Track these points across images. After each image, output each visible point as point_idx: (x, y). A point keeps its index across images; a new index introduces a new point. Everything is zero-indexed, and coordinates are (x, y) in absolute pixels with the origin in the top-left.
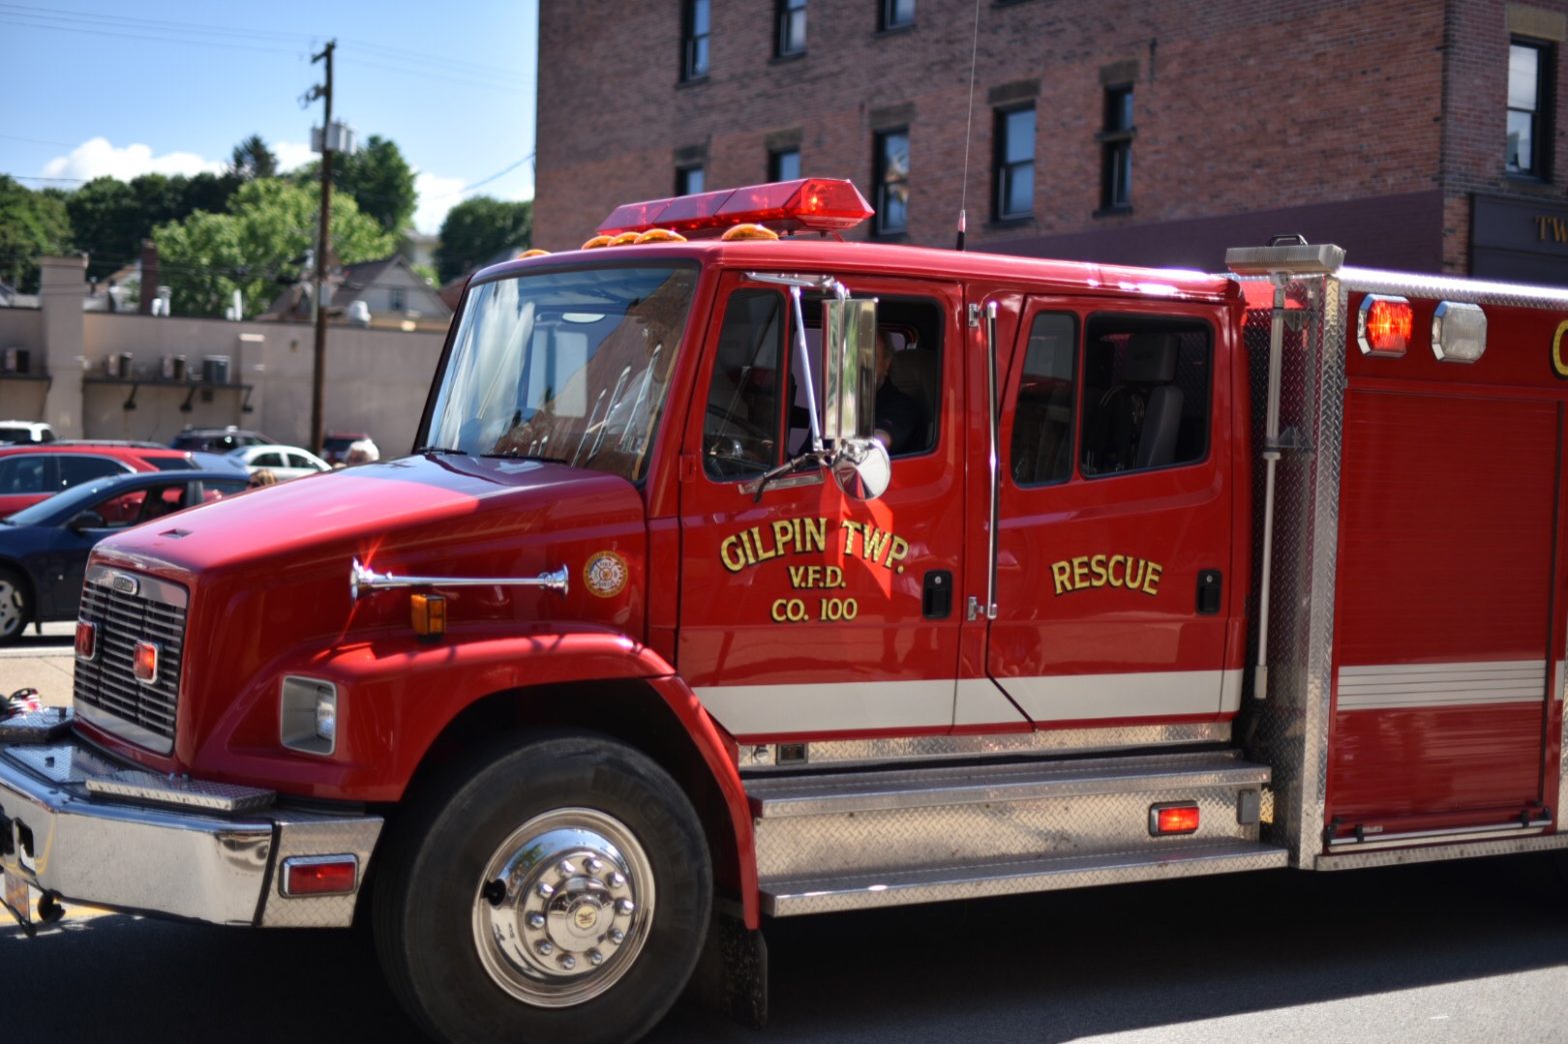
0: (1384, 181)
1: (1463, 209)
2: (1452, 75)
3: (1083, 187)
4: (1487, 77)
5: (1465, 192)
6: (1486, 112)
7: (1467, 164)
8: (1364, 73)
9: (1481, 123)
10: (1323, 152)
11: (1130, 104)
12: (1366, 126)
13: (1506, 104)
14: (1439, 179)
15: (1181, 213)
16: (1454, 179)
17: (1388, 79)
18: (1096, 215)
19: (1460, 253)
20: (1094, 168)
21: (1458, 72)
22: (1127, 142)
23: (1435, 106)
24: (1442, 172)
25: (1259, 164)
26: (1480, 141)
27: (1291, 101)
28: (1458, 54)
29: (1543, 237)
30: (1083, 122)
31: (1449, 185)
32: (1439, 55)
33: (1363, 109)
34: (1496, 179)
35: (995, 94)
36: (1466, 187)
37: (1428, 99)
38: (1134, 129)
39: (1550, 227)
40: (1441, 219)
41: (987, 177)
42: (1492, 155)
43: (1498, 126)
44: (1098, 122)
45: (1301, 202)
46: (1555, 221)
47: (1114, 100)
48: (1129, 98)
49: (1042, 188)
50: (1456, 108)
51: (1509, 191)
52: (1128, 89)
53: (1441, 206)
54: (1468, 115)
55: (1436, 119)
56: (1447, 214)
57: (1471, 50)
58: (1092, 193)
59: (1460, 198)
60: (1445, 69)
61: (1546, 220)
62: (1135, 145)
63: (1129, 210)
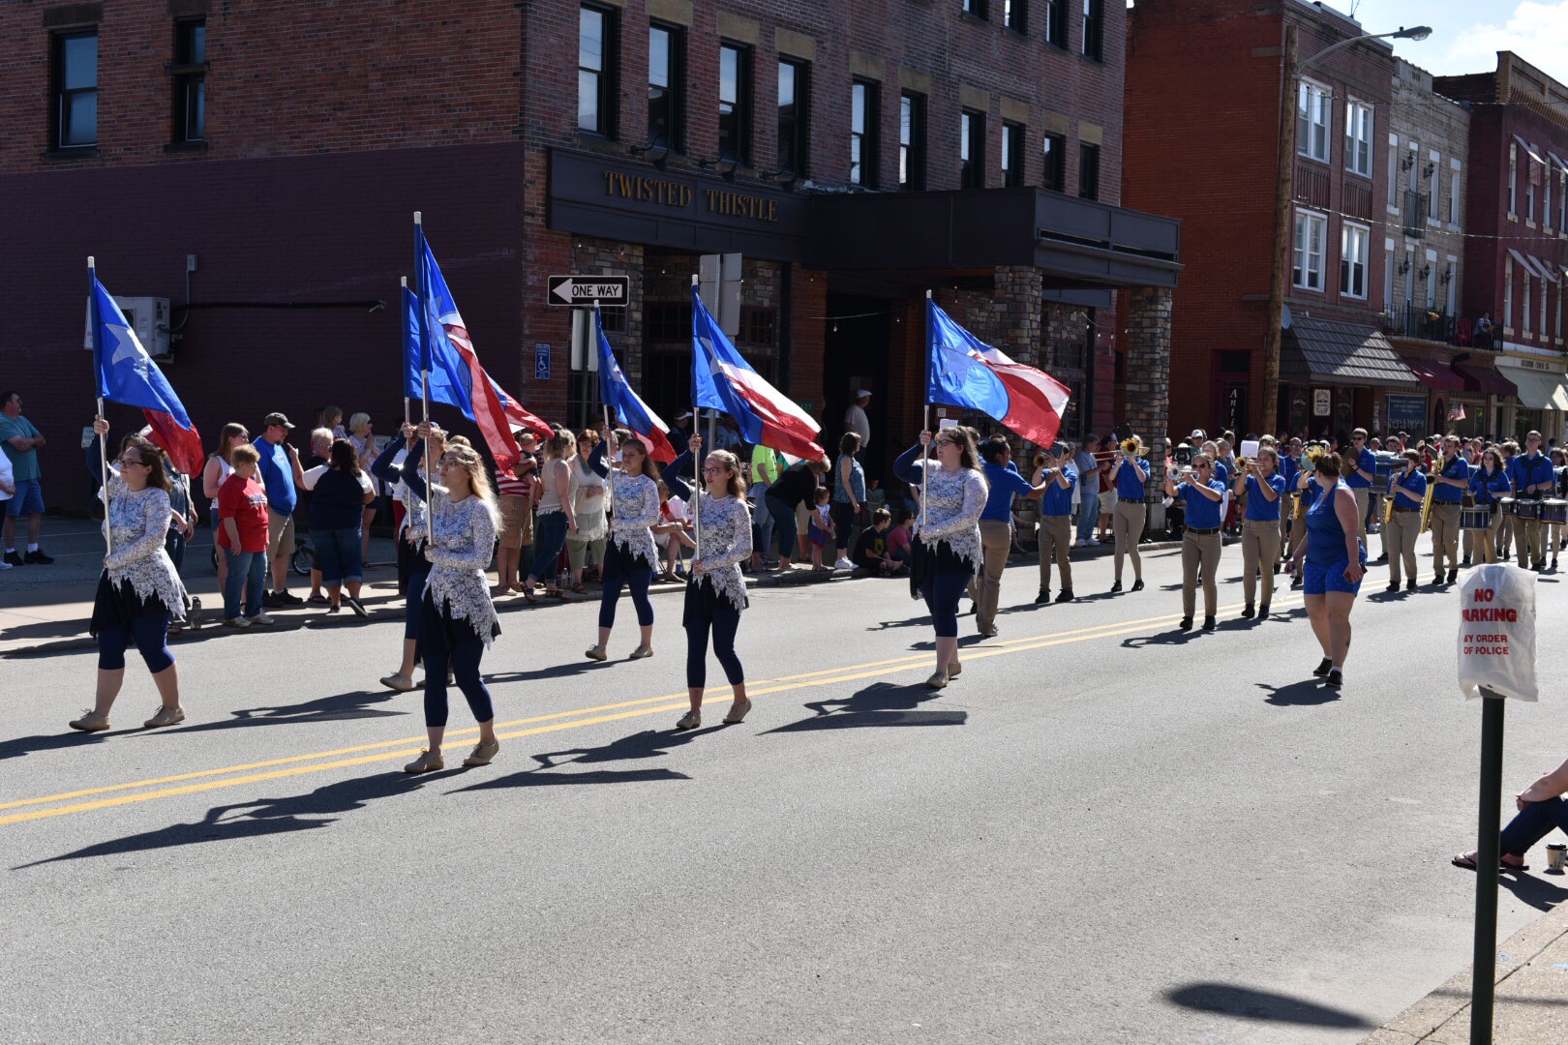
0: (468, 131)
1: (541, 162)
2: (530, 32)
3: (153, 119)
4: (560, 37)
5: (543, 146)
6: (561, 70)
7: (544, 118)
8: (444, 23)
9: (555, 81)
10: (405, 99)
11: (201, 37)
12: (448, 75)
13: (578, 64)
14: (520, 131)
15: (259, 152)
16: (533, 133)
17: (468, 31)
18: (166, 149)
19: (538, 204)
20: (165, 101)
21: (535, 30)
22: (200, 76)
23: (514, 61)
24: (521, 126)
25: (340, 107)
26: (556, 98)
27: (372, 46)
28: (535, 13)
29: (611, 192)
30: (152, 52)
31: (530, 138)
32: (517, 12)
33: (444, 59)
34: (570, 134)
35: (51, 16)
36: (543, 140)
37: (507, 54)
38: (207, 63)
39: (617, 182)
40: (522, 172)
41: (44, 102)
42: (566, 112)
43: (571, 84)
44: (168, 54)
45: (384, 147)
46: (621, 176)
47: (184, 32)
48: (199, 30)
49: (106, 117)
50: (536, 64)
51: (581, 147)
52: (202, 22)
53: (521, 159)
54: (545, 72)
55: (515, 74)
56: (527, 166)
57: (547, 10)
58: (163, 126)
59: (538, 151)
60: (523, 26)
61: (614, 177)
62: (207, 79)
63: (204, 146)
